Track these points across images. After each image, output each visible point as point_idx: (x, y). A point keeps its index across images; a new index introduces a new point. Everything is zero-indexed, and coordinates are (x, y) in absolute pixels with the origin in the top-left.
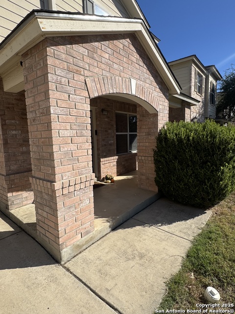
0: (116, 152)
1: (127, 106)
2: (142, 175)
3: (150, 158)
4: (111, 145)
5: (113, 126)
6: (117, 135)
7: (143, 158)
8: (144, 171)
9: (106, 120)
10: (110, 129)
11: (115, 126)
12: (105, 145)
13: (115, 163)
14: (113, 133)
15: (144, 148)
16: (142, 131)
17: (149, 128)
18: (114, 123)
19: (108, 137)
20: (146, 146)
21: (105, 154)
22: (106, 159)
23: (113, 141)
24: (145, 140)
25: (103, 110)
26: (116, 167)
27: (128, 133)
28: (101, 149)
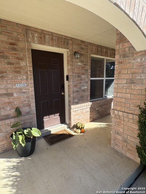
0: (89, 98)
1: (105, 50)
2: (118, 134)
3: (131, 116)
4: (83, 91)
5: (87, 70)
6: (91, 81)
7: (121, 113)
8: (121, 130)
9: (79, 64)
10: (83, 74)
11: (89, 71)
12: (77, 91)
13: (89, 110)
14: (87, 78)
15: (123, 100)
16: (122, 77)
17: (133, 73)
18: (88, 67)
19: (81, 83)
20: (126, 99)
21: (76, 101)
22: (77, 106)
23: (87, 87)
24: (125, 90)
25: (75, 53)
26: (89, 113)
27: (105, 78)
28: (72, 95)
